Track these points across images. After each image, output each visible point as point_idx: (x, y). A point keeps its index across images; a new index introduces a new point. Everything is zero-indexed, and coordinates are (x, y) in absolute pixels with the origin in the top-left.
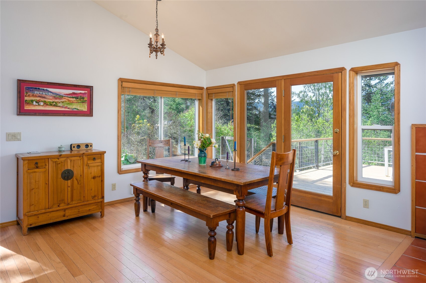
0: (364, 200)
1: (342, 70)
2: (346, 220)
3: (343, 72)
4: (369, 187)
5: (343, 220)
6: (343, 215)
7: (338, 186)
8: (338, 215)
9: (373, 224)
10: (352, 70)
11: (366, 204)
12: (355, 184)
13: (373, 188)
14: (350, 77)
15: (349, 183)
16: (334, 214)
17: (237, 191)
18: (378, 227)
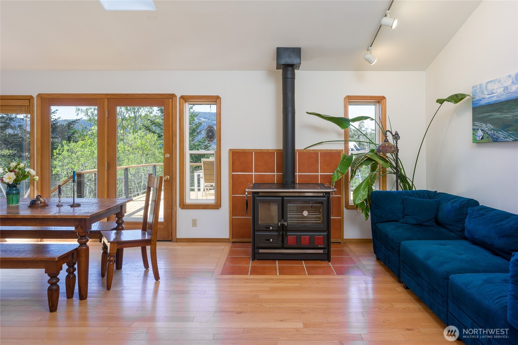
0: (192, 219)
1: (172, 96)
2: (177, 242)
3: (173, 98)
4: (197, 207)
5: (174, 243)
6: (174, 239)
7: (169, 211)
8: (169, 239)
9: (201, 240)
10: (182, 97)
11: (194, 223)
12: (184, 206)
13: (201, 207)
14: (180, 104)
15: (180, 206)
16: (165, 240)
17: (80, 226)
18: (204, 242)
